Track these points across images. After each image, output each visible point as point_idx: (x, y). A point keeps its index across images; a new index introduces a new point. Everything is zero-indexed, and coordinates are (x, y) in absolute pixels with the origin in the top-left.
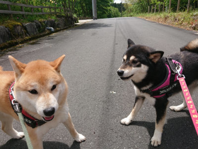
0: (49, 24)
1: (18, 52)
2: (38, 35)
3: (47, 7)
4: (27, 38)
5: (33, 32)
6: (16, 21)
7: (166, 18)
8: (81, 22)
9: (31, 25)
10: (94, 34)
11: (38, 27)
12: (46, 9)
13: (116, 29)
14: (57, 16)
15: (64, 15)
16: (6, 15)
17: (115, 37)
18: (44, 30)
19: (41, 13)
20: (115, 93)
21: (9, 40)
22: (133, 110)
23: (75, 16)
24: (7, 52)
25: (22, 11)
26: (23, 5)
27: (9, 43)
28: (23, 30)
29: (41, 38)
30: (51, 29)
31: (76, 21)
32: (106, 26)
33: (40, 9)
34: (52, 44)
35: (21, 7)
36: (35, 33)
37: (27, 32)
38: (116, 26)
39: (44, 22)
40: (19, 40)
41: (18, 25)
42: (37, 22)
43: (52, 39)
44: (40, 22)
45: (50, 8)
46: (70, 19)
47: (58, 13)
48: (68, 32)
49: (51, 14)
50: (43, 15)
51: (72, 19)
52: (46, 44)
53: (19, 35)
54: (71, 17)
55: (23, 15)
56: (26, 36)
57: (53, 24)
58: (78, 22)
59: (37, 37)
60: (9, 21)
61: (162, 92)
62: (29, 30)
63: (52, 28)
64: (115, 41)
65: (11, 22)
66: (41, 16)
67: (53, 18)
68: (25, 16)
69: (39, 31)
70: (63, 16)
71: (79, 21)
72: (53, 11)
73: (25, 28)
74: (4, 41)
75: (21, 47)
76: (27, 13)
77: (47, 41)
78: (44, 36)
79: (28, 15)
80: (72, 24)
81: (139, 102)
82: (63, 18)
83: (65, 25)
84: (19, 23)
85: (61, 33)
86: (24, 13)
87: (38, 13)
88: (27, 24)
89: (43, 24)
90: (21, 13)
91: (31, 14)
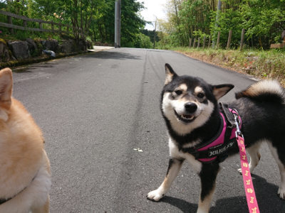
0: (49, 46)
2: (30, 59)
3: (49, 23)
4: (12, 62)
5: (23, 55)
7: (212, 56)
8: (97, 48)
9: (21, 45)
10: (114, 66)
11: (32, 48)
12: (47, 25)
13: (145, 63)
14: (62, 37)
15: (72, 36)
17: (144, 73)
18: (40, 54)
19: (38, 29)
20: (141, 151)
22: (166, 179)
23: (88, 39)
25: (8, 22)
26: (12, 15)
28: (6, 51)
29: (35, 65)
30: (50, 54)
31: (90, 46)
32: (132, 57)
33: (37, 23)
34: (50, 75)
35: (9, 17)
36: (26, 57)
37: (13, 54)
38: (146, 59)
39: (41, 42)
42: (31, 41)
43: (51, 67)
44: (36, 42)
45: (52, 23)
46: (81, 43)
47: (63, 32)
48: (77, 60)
49: (53, 32)
50: (41, 32)
51: (84, 42)
52: (40, 73)
54: (83, 40)
55: (10, 29)
56: (11, 59)
57: (54, 47)
58: (92, 48)
59: (28, 63)
61: (212, 153)
62: (16, 51)
64: (144, 78)
66: (37, 34)
67: (56, 38)
68: (12, 30)
69: (31, 54)
70: (71, 38)
71: (95, 47)
72: (56, 28)
73: (10, 47)
76: (16, 27)
77: (42, 69)
78: (39, 61)
79: (17, 30)
80: (83, 50)
81: (175, 167)
82: (71, 41)
83: (73, 50)
84: (2, 40)
85: (66, 59)
86: (11, 25)
87: (33, 29)
88: (14, 42)
89: (40, 45)
90: (6, 25)
91: (23, 28)
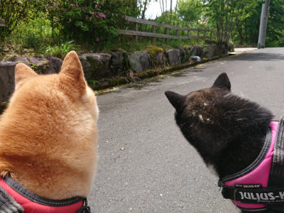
0: (195, 52)
1: (162, 83)
2: (180, 65)
3: (194, 30)
4: (167, 68)
5: (175, 62)
6: (158, 46)
8: (238, 51)
9: (174, 52)
11: (182, 55)
14: (207, 42)
15: (216, 40)
16: (148, 38)
18: (187, 60)
19: (186, 37)
21: (148, 68)
23: (231, 42)
24: (149, 82)
25: (165, 33)
26: (168, 26)
27: (148, 73)
28: (164, 58)
29: (189, 69)
30: (196, 59)
31: (231, 48)
33: (186, 32)
35: (166, 28)
36: (177, 63)
37: (168, 61)
39: (189, 49)
40: (159, 70)
41: (161, 51)
42: (182, 48)
43: (201, 71)
44: (185, 49)
45: (199, 30)
46: (223, 46)
47: (207, 37)
48: (222, 63)
49: (197, 39)
50: (189, 39)
51: (226, 45)
52: (195, 77)
53: (159, 64)
55: (166, 39)
56: (167, 65)
57: (199, 52)
58: (233, 51)
59: (179, 69)
60: (151, 46)
62: (171, 58)
63: (198, 57)
65: (153, 48)
66: (186, 42)
67: (201, 44)
68: (168, 40)
69: (182, 60)
70: (214, 42)
71: (235, 49)
72: (202, 35)
73: (166, 55)
74: (144, 69)
75: (163, 78)
76: (171, 37)
77: (194, 73)
79: (172, 39)
80: (224, 53)
82: (214, 45)
83: (215, 55)
84: (162, 49)
85: (210, 63)
86: (167, 36)
88: (170, 50)
89: (189, 51)
90: (164, 36)
91: (175, 37)
